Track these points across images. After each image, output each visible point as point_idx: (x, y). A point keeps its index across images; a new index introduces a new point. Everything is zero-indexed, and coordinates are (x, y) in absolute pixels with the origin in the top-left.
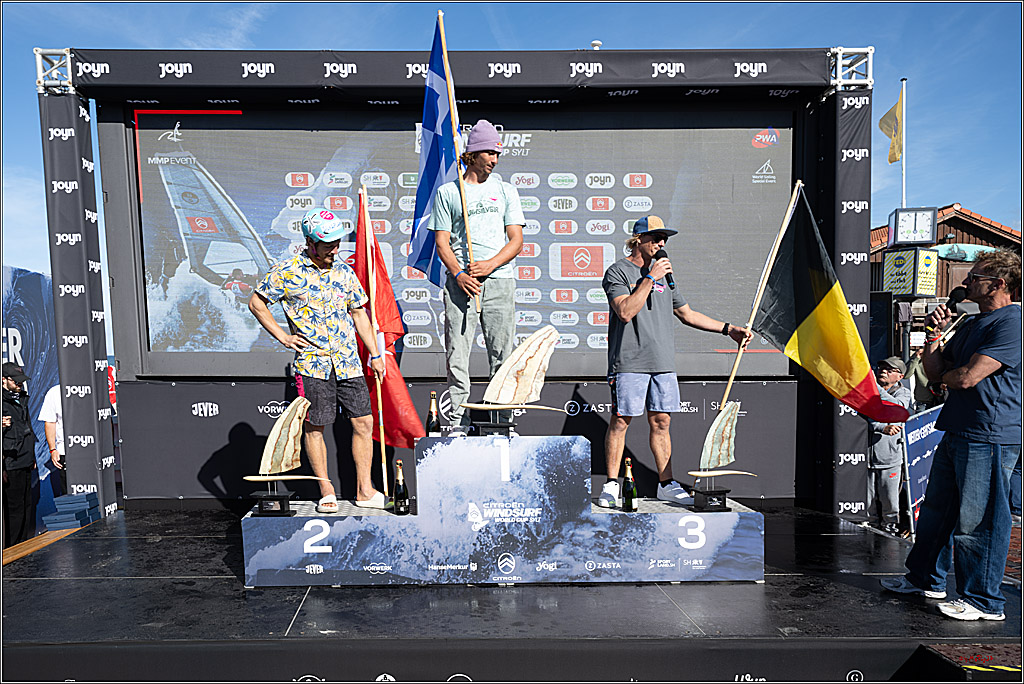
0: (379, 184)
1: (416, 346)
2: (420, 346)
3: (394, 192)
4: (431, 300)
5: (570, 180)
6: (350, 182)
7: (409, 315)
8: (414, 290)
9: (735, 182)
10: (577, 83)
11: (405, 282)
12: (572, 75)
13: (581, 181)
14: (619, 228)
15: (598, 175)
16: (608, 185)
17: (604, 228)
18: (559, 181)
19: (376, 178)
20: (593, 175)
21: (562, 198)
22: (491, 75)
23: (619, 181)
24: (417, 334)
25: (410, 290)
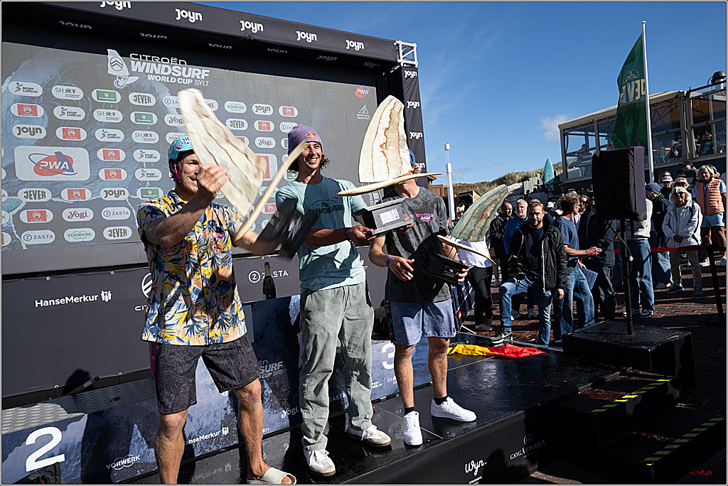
0: (72, 96)
1: (117, 238)
2: (120, 238)
3: (89, 105)
4: (129, 198)
5: (241, 108)
6: (40, 93)
7: (107, 212)
8: (113, 189)
9: (348, 117)
10: (246, 36)
11: (102, 183)
12: (243, 29)
13: (249, 108)
14: (278, 144)
15: (262, 105)
16: (269, 113)
17: (268, 143)
18: (233, 107)
19: (69, 91)
20: (258, 105)
21: (237, 120)
22: (178, 18)
23: (276, 111)
24: (117, 228)
25: (108, 189)
